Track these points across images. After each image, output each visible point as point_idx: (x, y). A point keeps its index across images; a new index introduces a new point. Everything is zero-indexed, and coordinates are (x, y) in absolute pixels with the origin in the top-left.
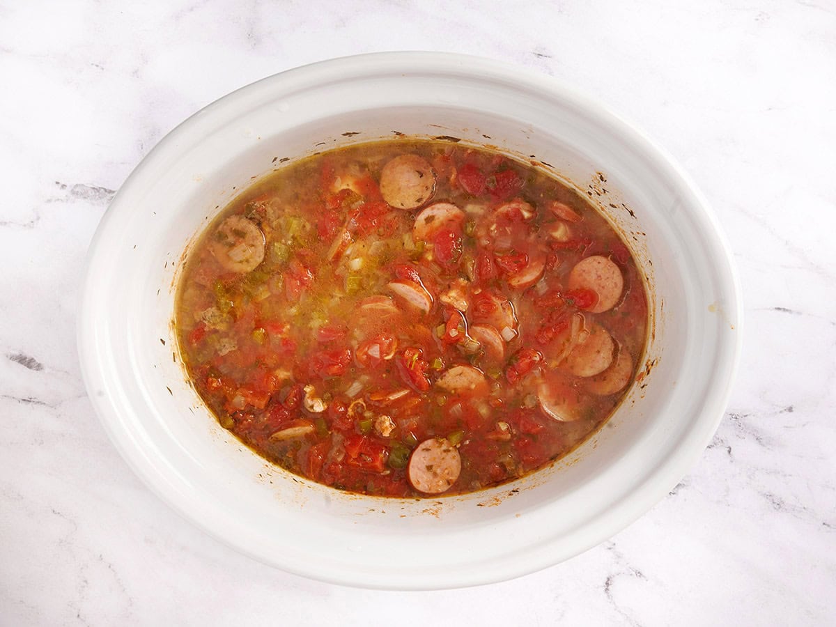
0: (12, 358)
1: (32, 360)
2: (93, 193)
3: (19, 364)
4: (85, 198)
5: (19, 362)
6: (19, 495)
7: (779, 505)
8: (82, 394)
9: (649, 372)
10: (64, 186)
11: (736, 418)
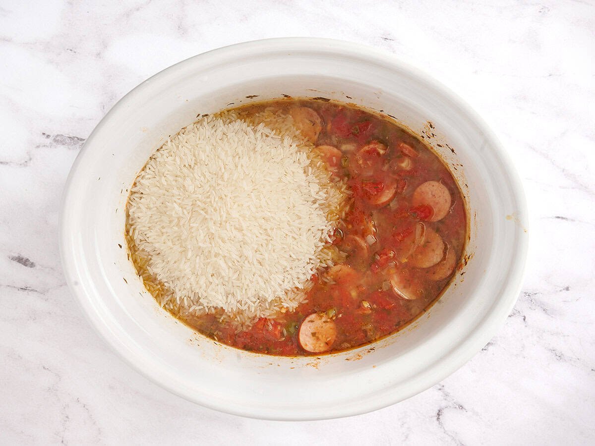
0: (13, 259)
1: (27, 260)
2: (70, 141)
3: (18, 263)
4: (63, 144)
5: (18, 261)
6: (19, 356)
7: (560, 357)
8: (63, 283)
9: (466, 263)
10: (48, 136)
11: (529, 296)
